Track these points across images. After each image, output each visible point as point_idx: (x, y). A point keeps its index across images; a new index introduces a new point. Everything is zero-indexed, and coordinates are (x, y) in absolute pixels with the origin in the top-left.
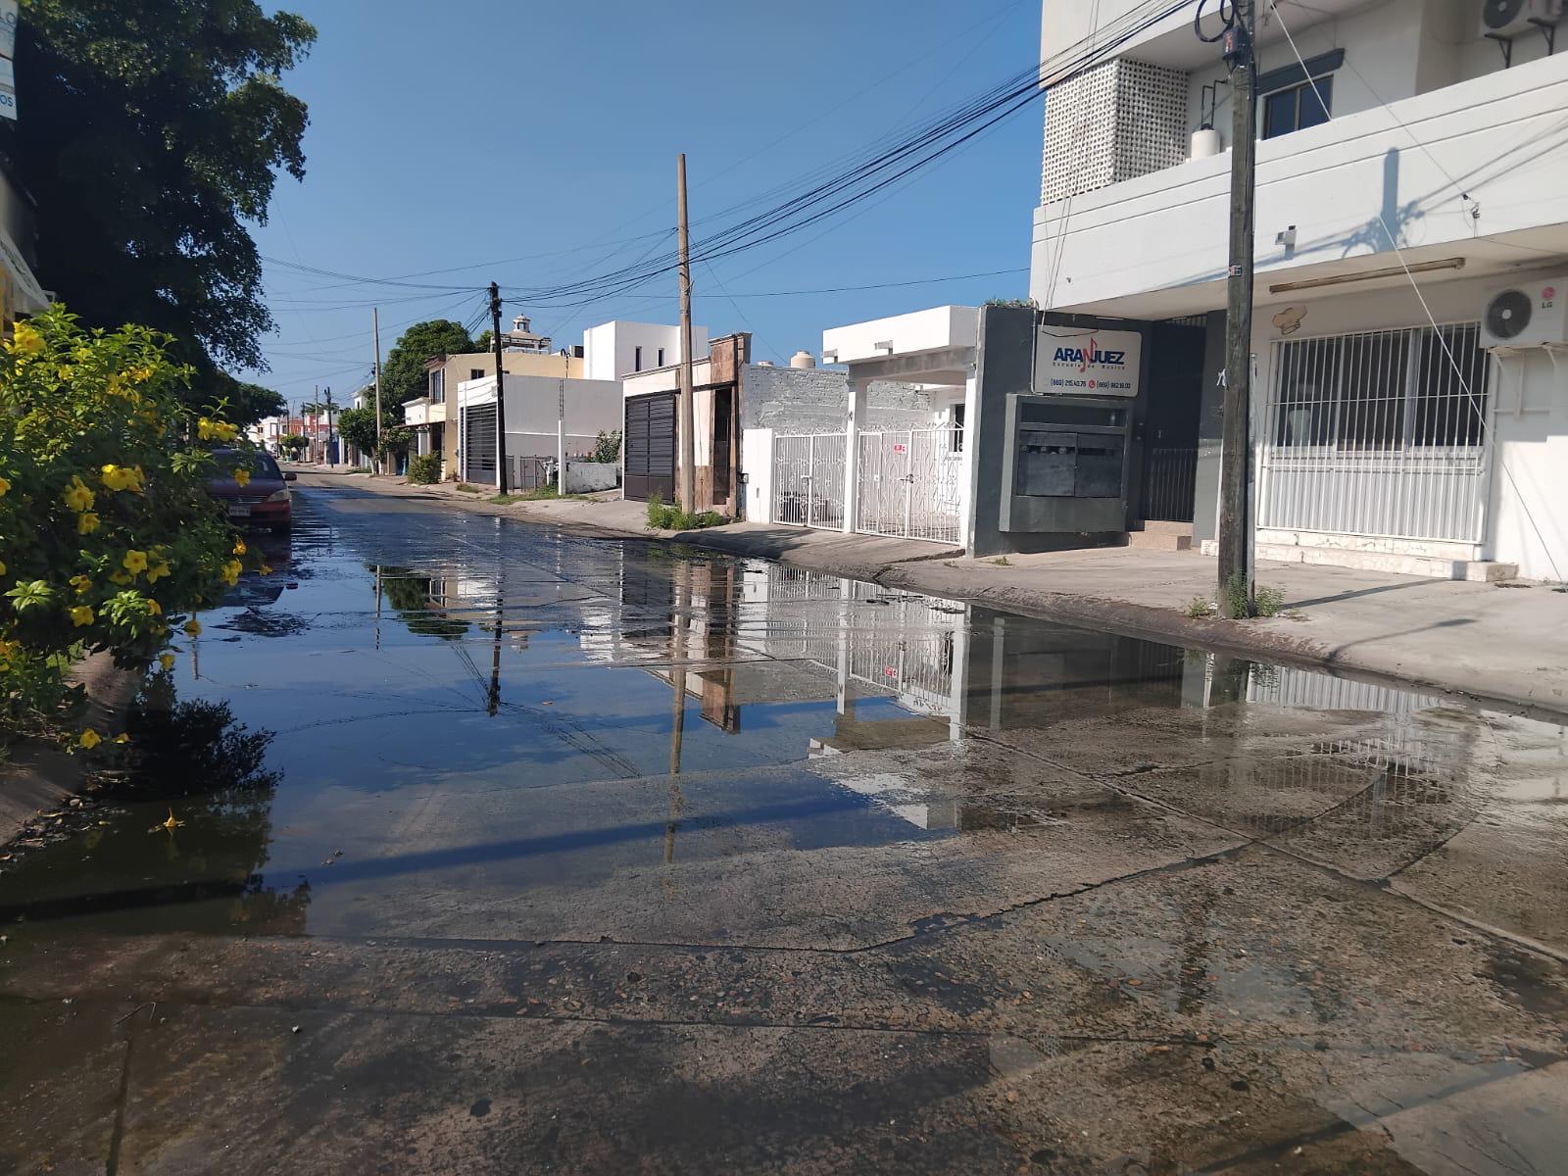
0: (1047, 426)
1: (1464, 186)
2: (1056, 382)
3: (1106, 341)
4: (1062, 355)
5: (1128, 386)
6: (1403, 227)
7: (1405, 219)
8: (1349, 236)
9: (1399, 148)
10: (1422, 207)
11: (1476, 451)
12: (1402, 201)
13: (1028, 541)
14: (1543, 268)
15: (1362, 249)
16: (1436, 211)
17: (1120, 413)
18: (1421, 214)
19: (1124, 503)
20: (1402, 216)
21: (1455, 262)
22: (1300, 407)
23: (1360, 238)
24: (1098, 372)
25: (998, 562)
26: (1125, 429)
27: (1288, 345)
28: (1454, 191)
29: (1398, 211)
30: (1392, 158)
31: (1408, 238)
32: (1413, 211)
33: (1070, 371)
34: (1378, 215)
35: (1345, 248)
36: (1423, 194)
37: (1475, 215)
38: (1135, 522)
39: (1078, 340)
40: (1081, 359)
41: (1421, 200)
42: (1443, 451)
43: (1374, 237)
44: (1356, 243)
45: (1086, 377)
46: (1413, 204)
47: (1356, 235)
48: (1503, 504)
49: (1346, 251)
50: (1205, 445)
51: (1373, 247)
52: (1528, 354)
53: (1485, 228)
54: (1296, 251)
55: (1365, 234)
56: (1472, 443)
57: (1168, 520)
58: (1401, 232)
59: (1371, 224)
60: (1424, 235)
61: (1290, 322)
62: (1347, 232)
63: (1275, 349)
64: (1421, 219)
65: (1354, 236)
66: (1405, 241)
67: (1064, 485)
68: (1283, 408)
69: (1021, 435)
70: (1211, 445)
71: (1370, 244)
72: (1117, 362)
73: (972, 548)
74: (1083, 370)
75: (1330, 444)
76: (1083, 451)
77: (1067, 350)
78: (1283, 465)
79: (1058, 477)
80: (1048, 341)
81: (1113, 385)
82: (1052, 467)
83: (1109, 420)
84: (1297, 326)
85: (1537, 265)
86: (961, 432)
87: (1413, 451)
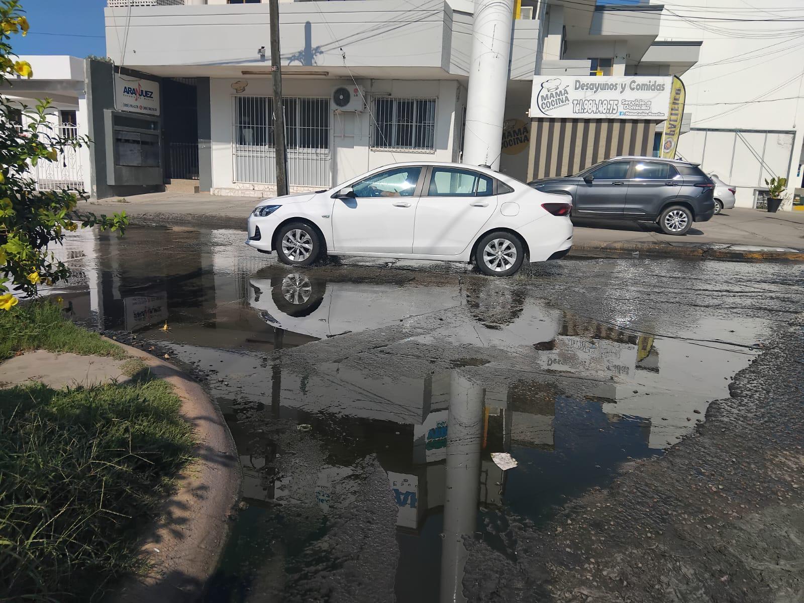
0: (126, 128)
1: (341, 43)
2: (126, 105)
3: (146, 85)
4: (128, 91)
5: (156, 110)
6: (314, 56)
7: (315, 53)
8: (291, 56)
9: (311, 22)
10: (322, 49)
11: (327, 151)
12: (314, 45)
13: (122, 190)
14: (348, 79)
15: (296, 63)
16: (329, 52)
17: (155, 123)
18: (322, 53)
19: (162, 170)
20: (314, 52)
21: (326, 73)
22: (249, 127)
23: (296, 58)
24: (142, 101)
25: (120, 201)
26: (158, 132)
27: (240, 99)
28: (337, 44)
29: (312, 49)
30: (308, 26)
31: (317, 62)
32: (318, 50)
33: (130, 100)
34: (303, 49)
35: (289, 61)
36: (322, 45)
37: (344, 57)
38: (167, 180)
39: (134, 84)
40: (135, 93)
41: (322, 46)
42: (314, 150)
43: (302, 58)
44: (294, 60)
45: (138, 103)
46: (318, 47)
47: (294, 56)
48: (339, 172)
49: (290, 63)
50: (202, 142)
51: (302, 63)
52: (345, 113)
53: (348, 63)
54: (266, 58)
55: (298, 56)
56: (326, 148)
57: (183, 178)
58: (314, 58)
59: (300, 53)
60: (323, 61)
61: (240, 87)
62: (291, 54)
63: (234, 99)
64: (322, 55)
65: (293, 56)
66: (316, 63)
67: (137, 161)
68: (241, 127)
69: (115, 133)
70: (205, 142)
71: (301, 61)
72: (150, 97)
73: (95, 194)
74: (136, 100)
75: (265, 145)
76: (144, 143)
77: (129, 88)
78: (243, 153)
79: (134, 156)
80: (120, 83)
81: (150, 109)
82: (131, 150)
83: (151, 127)
84: (244, 90)
85: (347, 78)
86: (76, 129)
87: (301, 150)
